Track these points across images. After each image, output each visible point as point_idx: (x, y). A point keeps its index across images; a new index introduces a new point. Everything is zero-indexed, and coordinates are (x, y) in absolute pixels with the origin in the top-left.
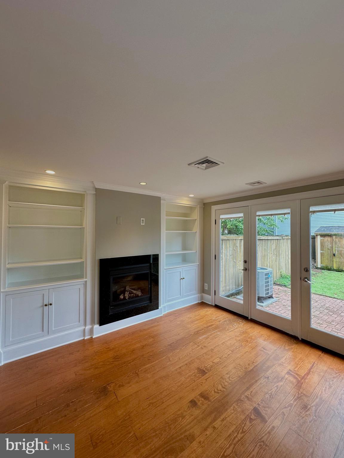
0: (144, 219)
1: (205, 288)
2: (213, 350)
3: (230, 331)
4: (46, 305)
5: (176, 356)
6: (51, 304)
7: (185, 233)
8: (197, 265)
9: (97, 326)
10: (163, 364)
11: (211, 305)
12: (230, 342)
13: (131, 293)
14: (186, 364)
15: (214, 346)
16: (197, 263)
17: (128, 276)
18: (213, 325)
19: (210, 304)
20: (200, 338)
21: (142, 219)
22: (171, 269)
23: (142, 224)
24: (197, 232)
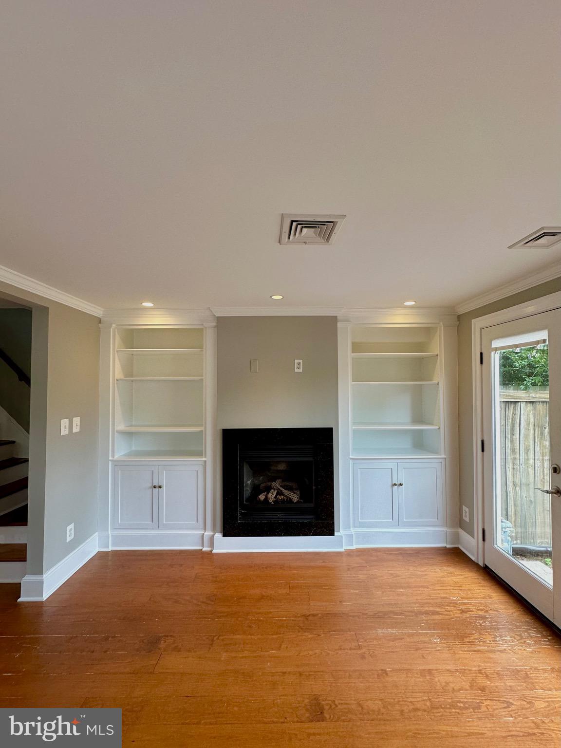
0: (301, 361)
1: (463, 517)
2: (387, 674)
3: (475, 651)
4: (155, 487)
5: (297, 644)
6: (160, 487)
7: (420, 386)
8: (440, 460)
9: (218, 536)
10: (262, 648)
11: (473, 562)
12: (451, 679)
13: (279, 493)
14: (301, 674)
15: (397, 667)
16: (442, 455)
17: (279, 462)
18: (438, 613)
19: (473, 559)
20: (380, 631)
21: (296, 361)
22: (367, 461)
23: (296, 370)
24: (441, 385)
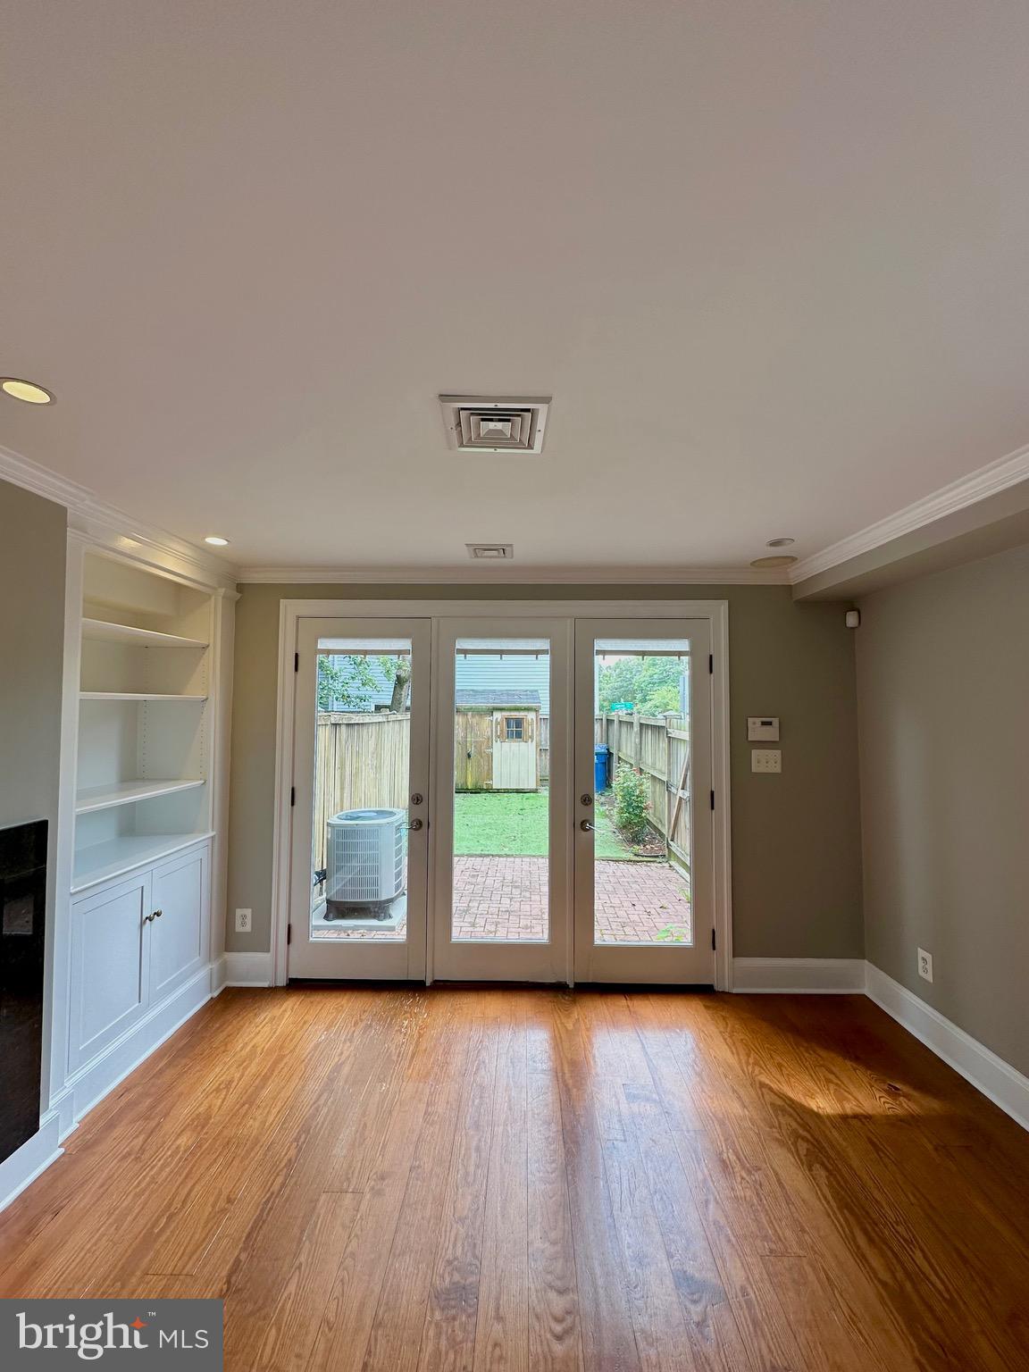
1: (239, 928)
11: (269, 989)
14: (378, 1324)
15: (411, 1150)
16: (205, 831)
19: (266, 985)
22: (100, 888)
24: (211, 699)
